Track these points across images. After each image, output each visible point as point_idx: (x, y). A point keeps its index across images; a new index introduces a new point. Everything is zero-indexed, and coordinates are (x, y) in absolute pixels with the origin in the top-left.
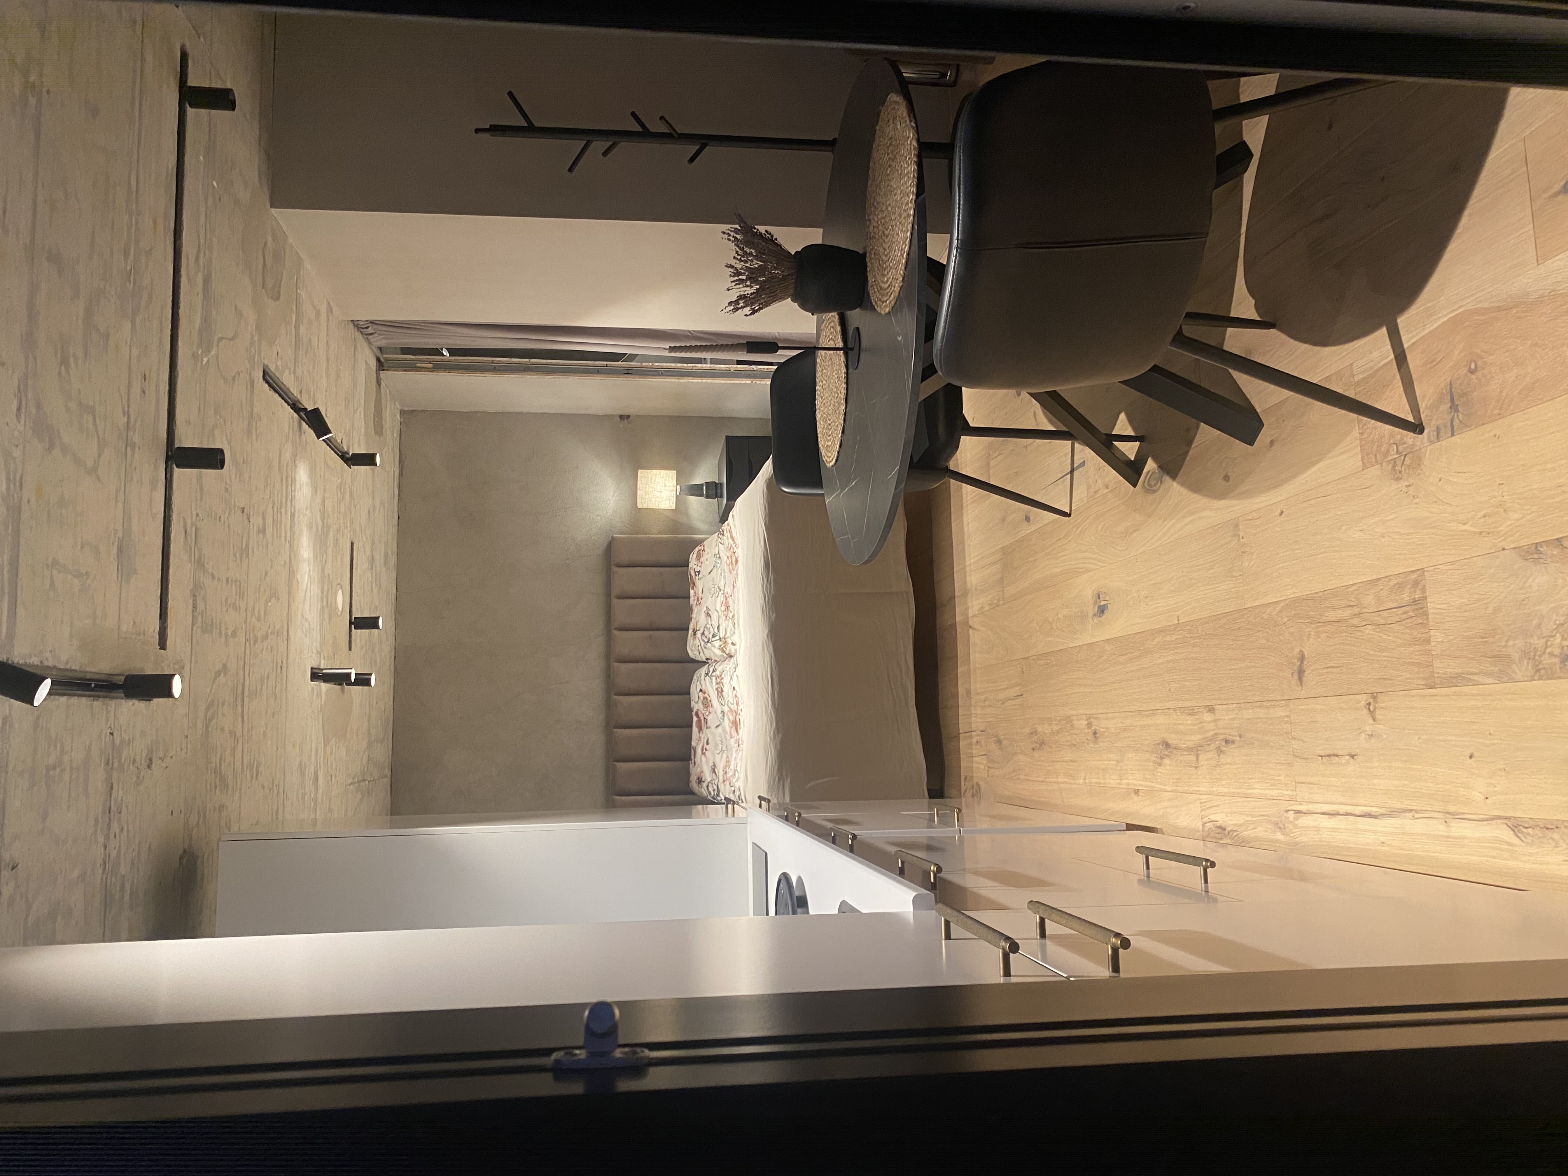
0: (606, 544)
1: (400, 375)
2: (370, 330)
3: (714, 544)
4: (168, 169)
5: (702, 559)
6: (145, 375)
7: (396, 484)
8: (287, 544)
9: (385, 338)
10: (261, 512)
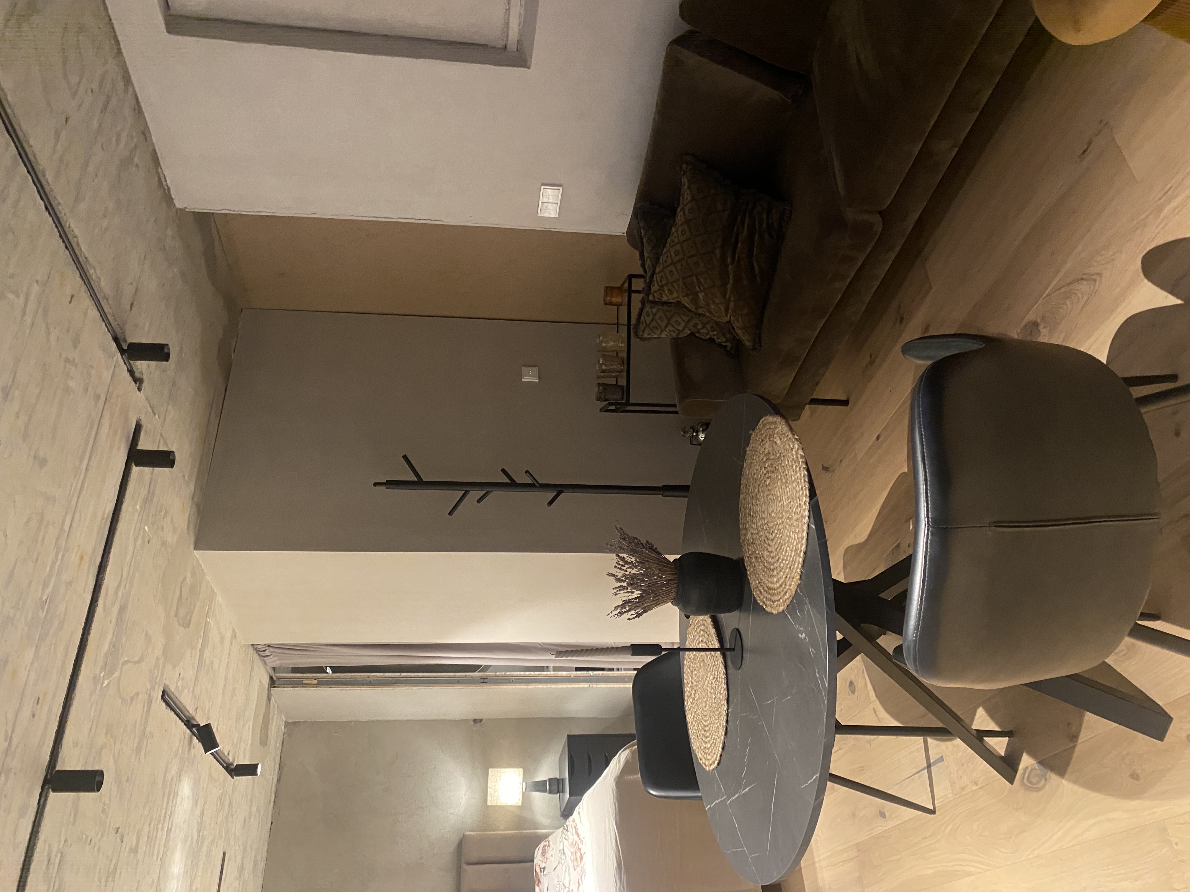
0: (457, 842)
1: (288, 691)
2: (267, 653)
3: (559, 839)
4: (104, 513)
5: (547, 855)
6: (39, 699)
7: (274, 789)
8: (159, 862)
9: (279, 660)
10: (136, 831)
